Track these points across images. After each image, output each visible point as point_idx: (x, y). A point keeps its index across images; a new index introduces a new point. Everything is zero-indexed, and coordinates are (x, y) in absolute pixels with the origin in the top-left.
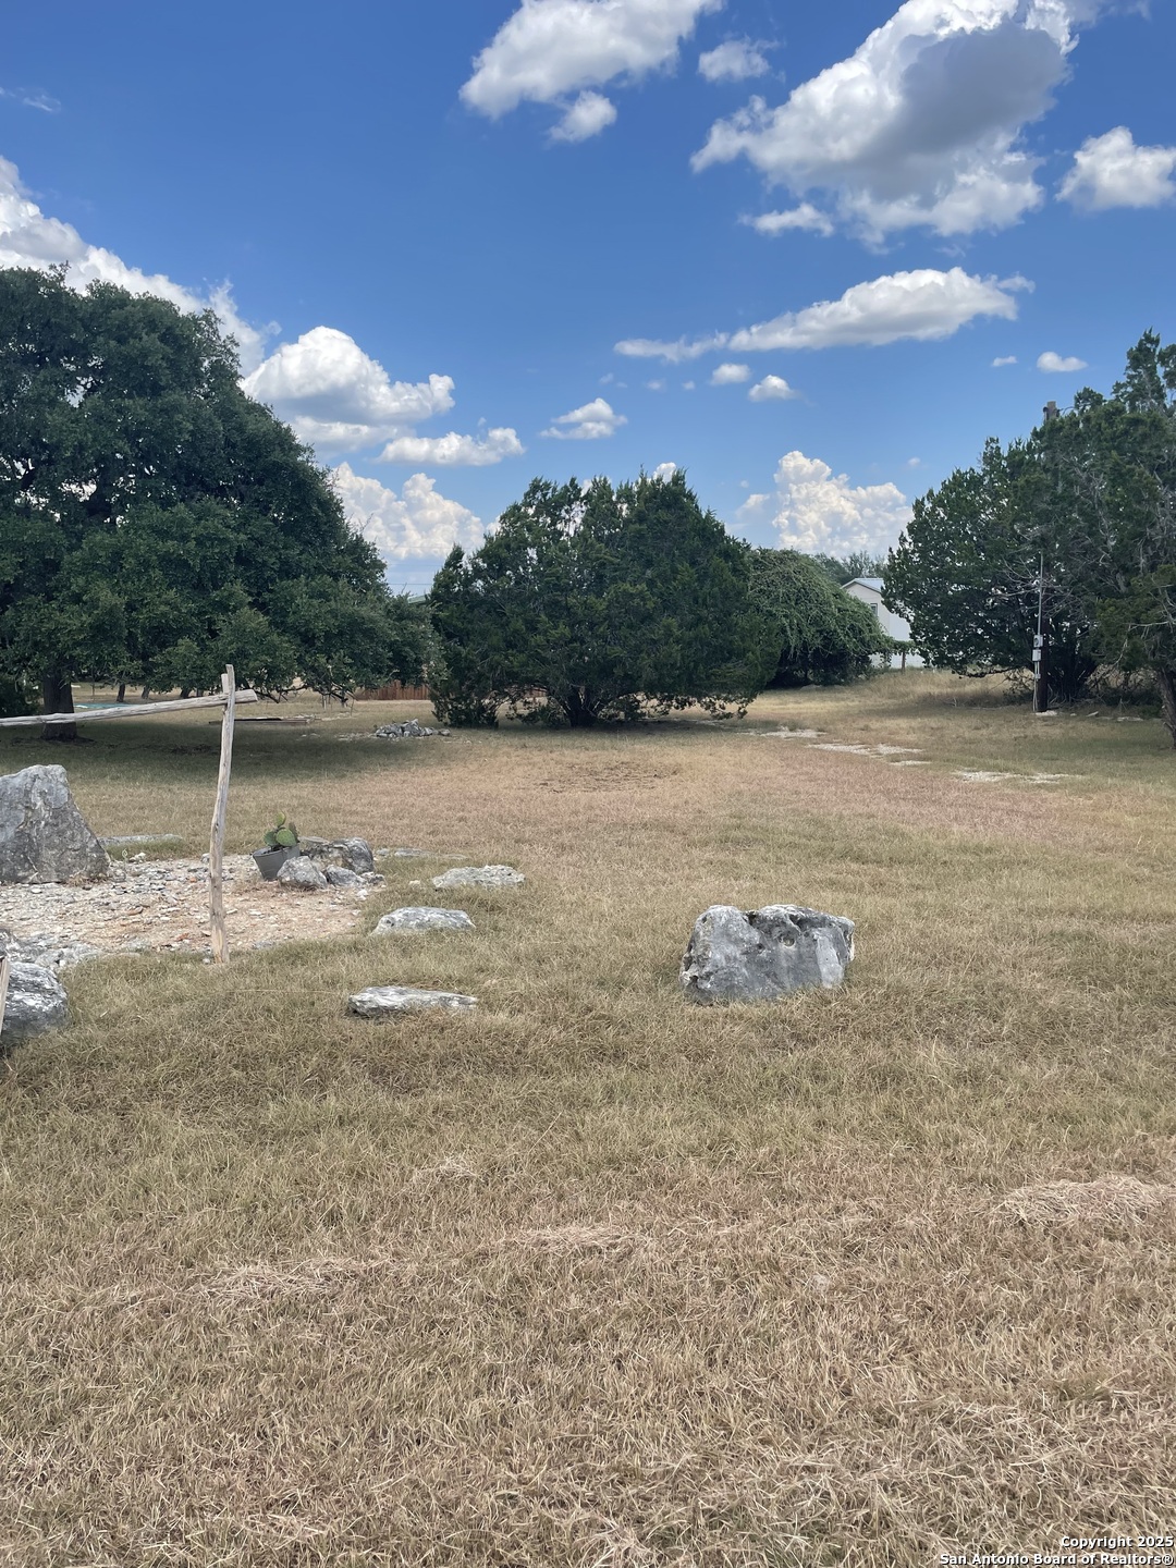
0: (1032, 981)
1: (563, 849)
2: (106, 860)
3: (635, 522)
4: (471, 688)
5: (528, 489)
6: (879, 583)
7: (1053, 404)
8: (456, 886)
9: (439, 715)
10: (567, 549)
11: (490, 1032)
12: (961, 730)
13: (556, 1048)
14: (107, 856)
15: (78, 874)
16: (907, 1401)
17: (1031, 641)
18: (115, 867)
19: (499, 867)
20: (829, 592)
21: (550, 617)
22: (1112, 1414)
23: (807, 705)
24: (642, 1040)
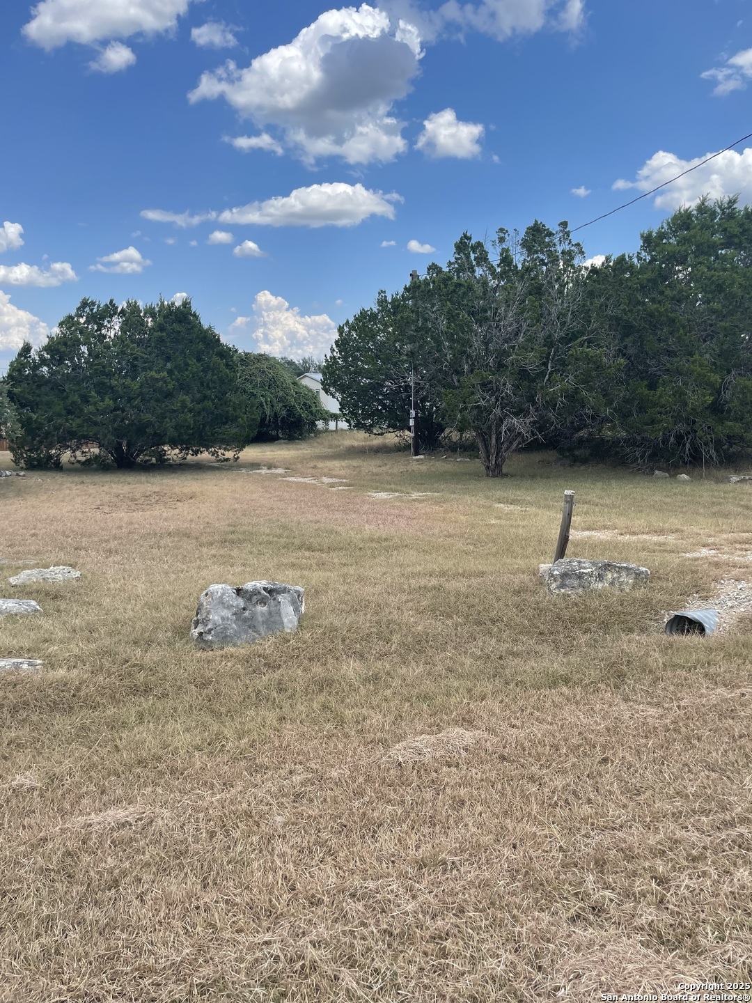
0: (408, 617)
1: (111, 552)
3: (158, 331)
4: (41, 442)
5: (79, 305)
6: (319, 377)
7: (415, 272)
8: (28, 583)
9: (16, 461)
10: (110, 347)
11: (52, 683)
12: (371, 468)
13: (101, 690)
16: (329, 887)
17: (409, 414)
19: (61, 567)
20: (289, 381)
21: (98, 393)
22: (448, 873)
23: (279, 452)
24: (164, 678)
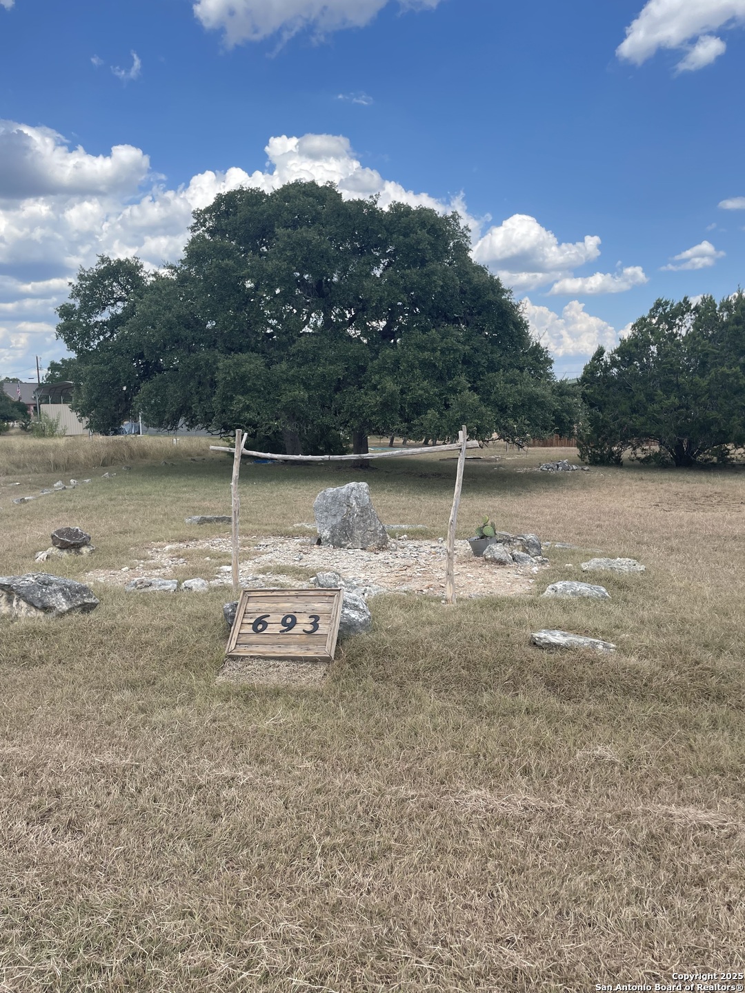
1: (672, 550)
2: (387, 538)
3: (733, 325)
4: (605, 439)
5: (652, 306)
8: (597, 570)
9: (582, 457)
10: (681, 345)
11: (625, 668)
13: (673, 686)
14: (388, 536)
15: (372, 545)
18: (392, 542)
19: (627, 559)
21: (665, 391)
